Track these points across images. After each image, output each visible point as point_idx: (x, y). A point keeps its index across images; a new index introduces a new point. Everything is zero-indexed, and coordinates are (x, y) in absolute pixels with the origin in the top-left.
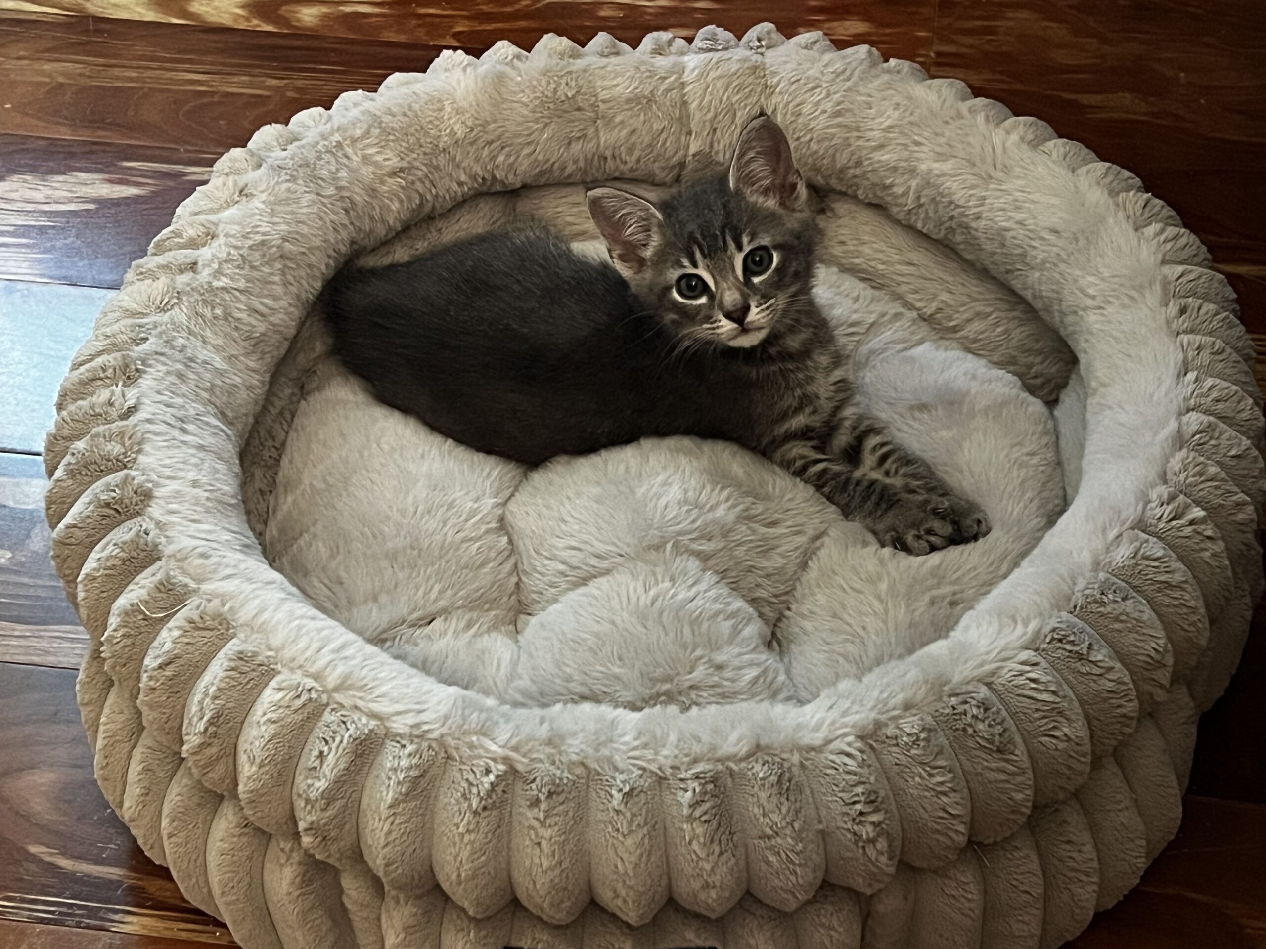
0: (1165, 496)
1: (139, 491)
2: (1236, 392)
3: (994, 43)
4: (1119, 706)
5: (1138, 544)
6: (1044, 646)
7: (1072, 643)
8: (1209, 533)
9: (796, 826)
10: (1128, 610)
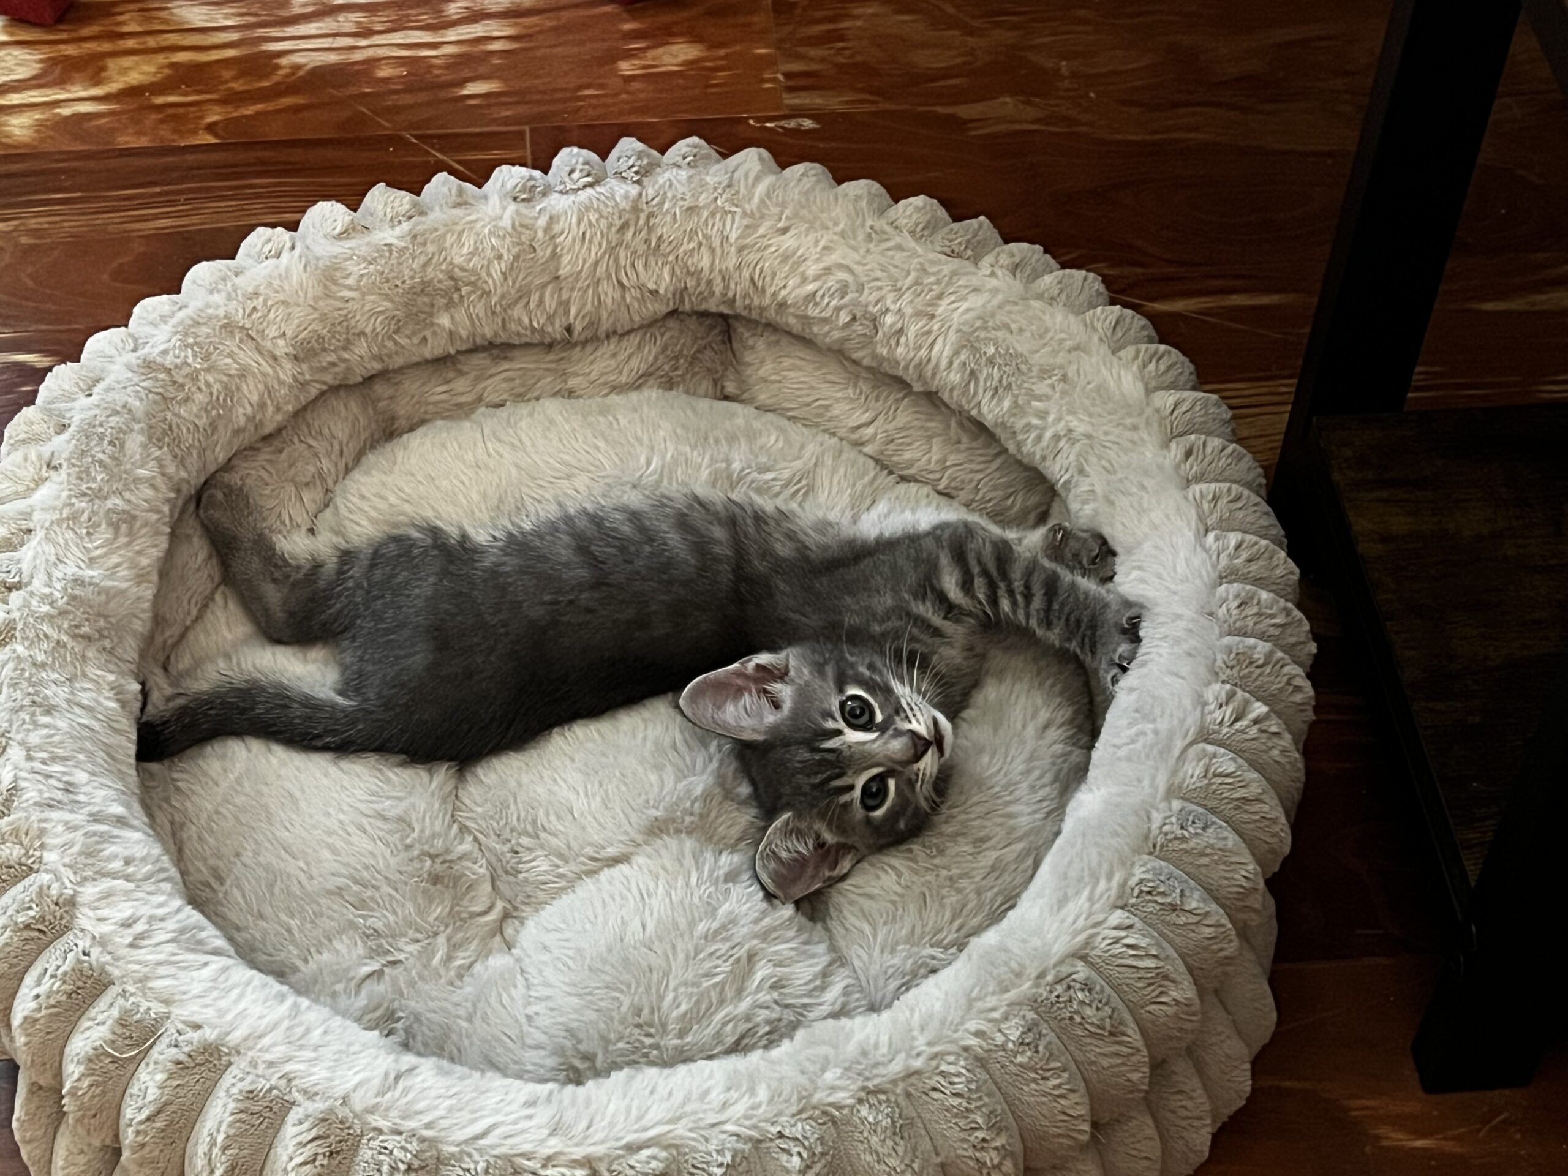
0: (1223, 696)
1: (61, 901)
2: (1267, 547)
3: (847, 52)
4: (1221, 950)
5: (1206, 760)
6: (1133, 901)
7: (1163, 894)
8: (1274, 729)
9: (916, 1166)
10: (1212, 841)
